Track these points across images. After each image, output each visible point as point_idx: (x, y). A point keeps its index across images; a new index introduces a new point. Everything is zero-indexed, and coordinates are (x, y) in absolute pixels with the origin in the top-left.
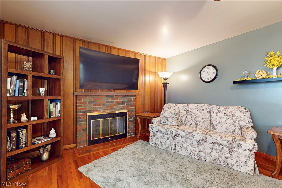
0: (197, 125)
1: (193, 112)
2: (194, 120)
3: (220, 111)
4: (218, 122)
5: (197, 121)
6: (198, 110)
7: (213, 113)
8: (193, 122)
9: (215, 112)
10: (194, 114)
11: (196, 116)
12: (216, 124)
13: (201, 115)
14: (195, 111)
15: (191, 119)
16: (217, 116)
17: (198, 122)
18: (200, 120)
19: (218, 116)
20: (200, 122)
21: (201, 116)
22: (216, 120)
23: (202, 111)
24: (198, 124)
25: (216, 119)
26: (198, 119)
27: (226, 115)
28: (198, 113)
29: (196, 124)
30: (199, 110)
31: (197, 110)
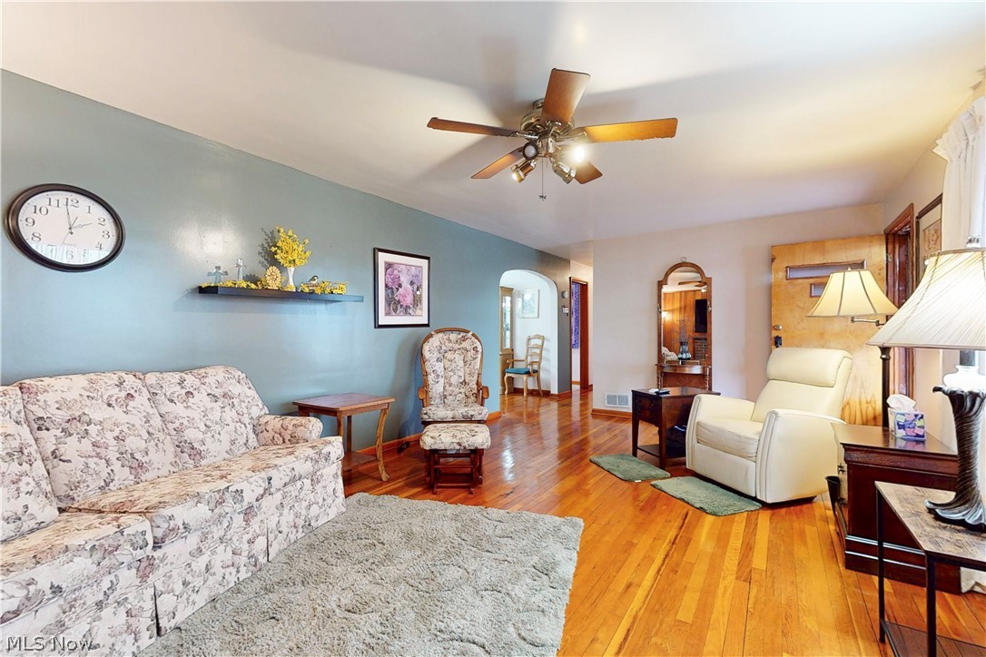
0: (139, 470)
1: (85, 418)
2: (113, 455)
3: (191, 390)
4: (203, 428)
5: (132, 454)
6: (109, 405)
7: (172, 401)
8: (117, 466)
9: (175, 395)
10: (99, 427)
11: (116, 433)
12: (201, 436)
13: (137, 420)
14: (97, 412)
15: (98, 455)
16: (189, 410)
17: (138, 456)
18: (143, 445)
19: (194, 407)
20: (147, 454)
21: (137, 426)
22: (195, 425)
23: (131, 404)
24: (141, 466)
25: (191, 420)
26: (133, 443)
27: (214, 399)
28: (117, 413)
29: (131, 467)
30: (114, 403)
31: (106, 406)
